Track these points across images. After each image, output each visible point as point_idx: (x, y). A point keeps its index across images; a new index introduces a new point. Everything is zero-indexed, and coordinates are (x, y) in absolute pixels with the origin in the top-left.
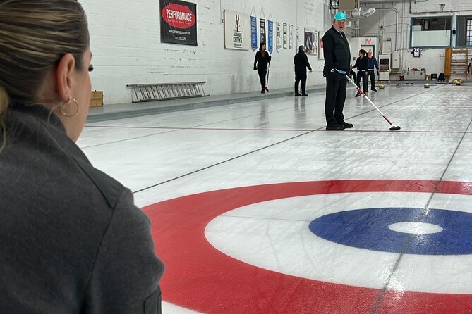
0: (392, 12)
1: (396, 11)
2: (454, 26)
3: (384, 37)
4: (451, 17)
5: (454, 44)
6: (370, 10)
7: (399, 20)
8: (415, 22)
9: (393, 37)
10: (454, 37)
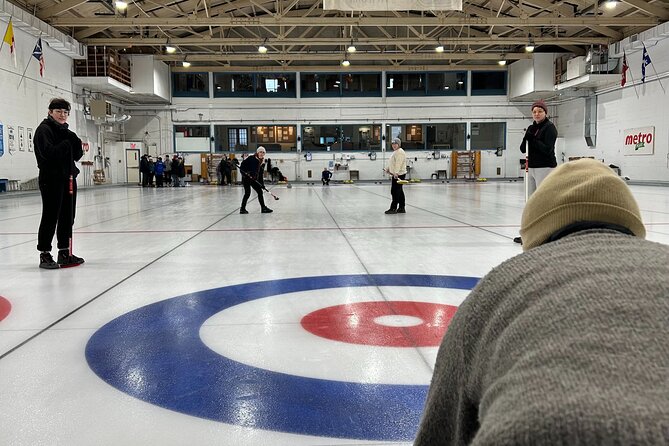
0: (155, 119)
1: (159, 118)
2: (212, 134)
3: (149, 142)
4: (209, 126)
5: (213, 150)
6: (124, 117)
7: (163, 127)
8: (178, 129)
9: (157, 142)
10: (213, 144)
